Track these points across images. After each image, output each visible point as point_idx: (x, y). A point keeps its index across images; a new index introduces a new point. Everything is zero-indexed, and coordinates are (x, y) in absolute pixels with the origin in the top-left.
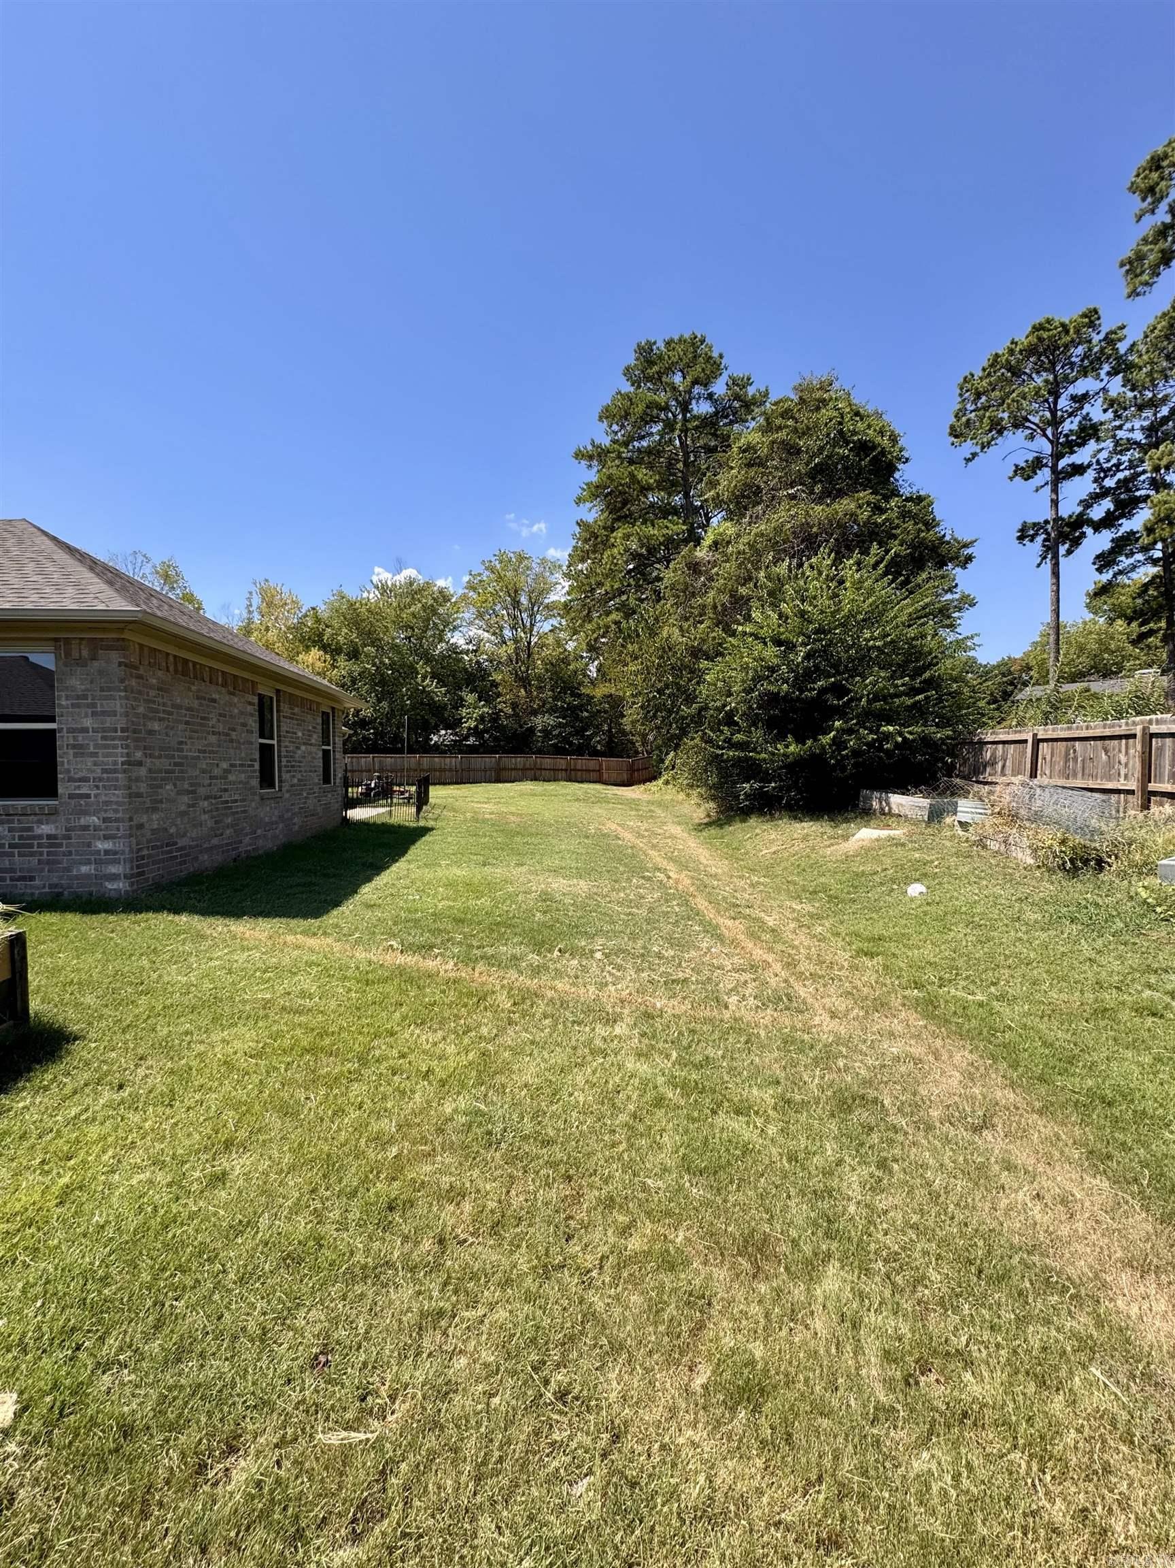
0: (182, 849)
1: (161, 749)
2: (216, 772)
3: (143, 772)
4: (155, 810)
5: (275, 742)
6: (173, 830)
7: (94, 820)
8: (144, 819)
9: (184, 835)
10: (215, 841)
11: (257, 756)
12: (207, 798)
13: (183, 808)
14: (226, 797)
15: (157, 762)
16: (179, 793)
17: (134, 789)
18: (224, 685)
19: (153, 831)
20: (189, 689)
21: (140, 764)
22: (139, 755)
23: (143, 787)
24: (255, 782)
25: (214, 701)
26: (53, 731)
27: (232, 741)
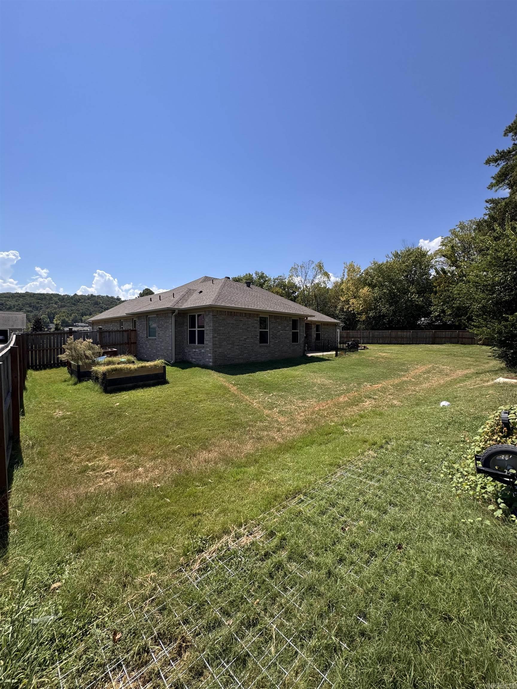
0: (229, 357)
1: (223, 334)
2: (242, 339)
3: (217, 339)
4: (220, 348)
5: (268, 330)
6: (226, 353)
7: (208, 349)
8: (217, 349)
9: (230, 354)
10: (240, 357)
11: (259, 335)
12: (237, 346)
13: (229, 348)
14: (245, 345)
15: (221, 337)
16: (228, 344)
17: (214, 343)
18: (245, 316)
19: (220, 353)
20: (233, 319)
21: (216, 337)
22: (216, 335)
23: (217, 343)
24: (258, 342)
25: (242, 321)
26: (204, 330)
27: (248, 331)
